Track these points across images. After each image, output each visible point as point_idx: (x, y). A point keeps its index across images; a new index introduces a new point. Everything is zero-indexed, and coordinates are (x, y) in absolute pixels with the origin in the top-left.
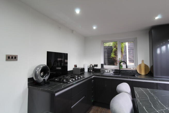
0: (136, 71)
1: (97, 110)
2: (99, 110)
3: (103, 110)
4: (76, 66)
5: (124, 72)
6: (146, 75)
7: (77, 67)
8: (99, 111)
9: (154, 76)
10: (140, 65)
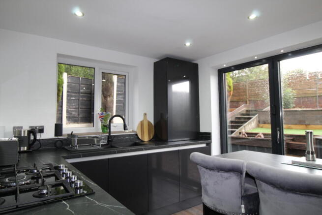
5: (115, 139)
6: (150, 141)
9: (169, 140)
10: (142, 124)
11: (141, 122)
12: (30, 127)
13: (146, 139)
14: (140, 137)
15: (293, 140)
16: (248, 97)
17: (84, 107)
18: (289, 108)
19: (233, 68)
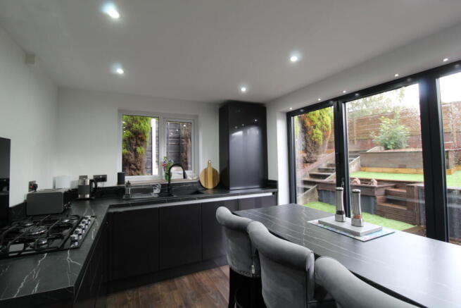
0: (199, 182)
1: (125, 302)
2: (129, 298)
3: (140, 294)
4: (33, 186)
5: (178, 187)
6: (214, 188)
7: (37, 190)
8: (130, 301)
9: (231, 188)
10: (206, 171)
11: (205, 169)
12: (94, 176)
13: (210, 186)
14: (203, 184)
15: (395, 187)
16: (355, 135)
17: (172, 151)
18: (399, 148)
19: (302, 111)
